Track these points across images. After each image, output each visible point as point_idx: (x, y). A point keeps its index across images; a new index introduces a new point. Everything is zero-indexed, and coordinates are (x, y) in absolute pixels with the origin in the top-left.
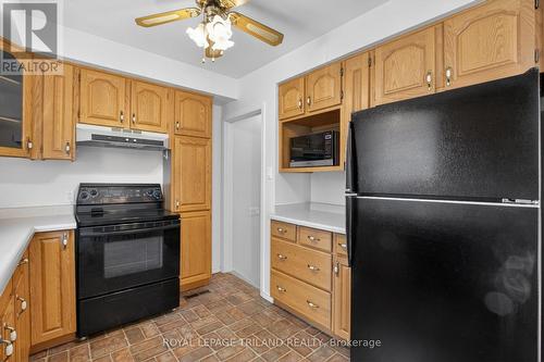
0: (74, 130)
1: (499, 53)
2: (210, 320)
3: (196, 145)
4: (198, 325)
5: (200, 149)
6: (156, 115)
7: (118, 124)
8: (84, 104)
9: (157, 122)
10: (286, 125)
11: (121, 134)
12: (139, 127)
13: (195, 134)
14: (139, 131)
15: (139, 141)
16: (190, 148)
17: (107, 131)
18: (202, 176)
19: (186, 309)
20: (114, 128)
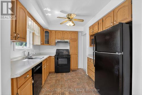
0: (55, 41)
1: (124, 16)
2: (75, 75)
4: (72, 75)
5: (75, 42)
6: (67, 37)
7: (61, 39)
8: (56, 37)
9: (67, 38)
10: (91, 36)
12: (64, 39)
13: (74, 39)
14: (64, 40)
15: (64, 42)
16: (73, 42)
17: (59, 40)
18: (76, 48)
19: (71, 73)
20: (61, 40)
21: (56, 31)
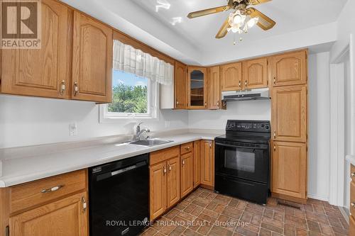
0: (220, 94)
3: (291, 92)
6: (259, 77)
8: (224, 83)
9: (260, 81)
11: (240, 93)
13: (290, 83)
14: (250, 90)
15: (245, 96)
16: (286, 95)
18: (298, 116)
20: (237, 91)
21: (221, 66)
